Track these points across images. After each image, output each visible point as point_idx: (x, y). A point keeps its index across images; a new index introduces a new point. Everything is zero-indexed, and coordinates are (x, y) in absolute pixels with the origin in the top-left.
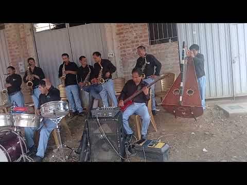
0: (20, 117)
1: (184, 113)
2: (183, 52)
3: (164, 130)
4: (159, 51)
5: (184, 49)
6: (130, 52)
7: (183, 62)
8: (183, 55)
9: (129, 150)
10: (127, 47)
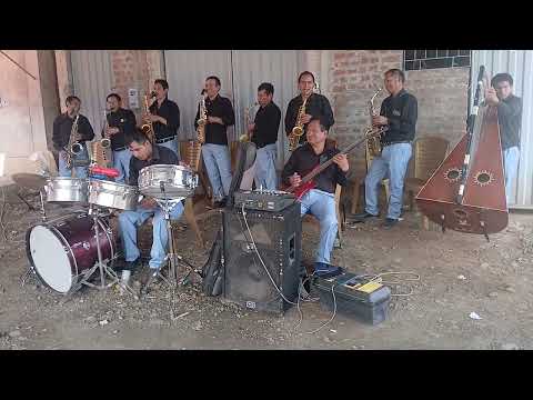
0: (101, 187)
1: (464, 223)
2: (478, 90)
3: (398, 260)
4: (423, 86)
5: (481, 83)
6: (355, 82)
7: (475, 110)
8: (477, 96)
9: (307, 287)
10: (350, 72)
